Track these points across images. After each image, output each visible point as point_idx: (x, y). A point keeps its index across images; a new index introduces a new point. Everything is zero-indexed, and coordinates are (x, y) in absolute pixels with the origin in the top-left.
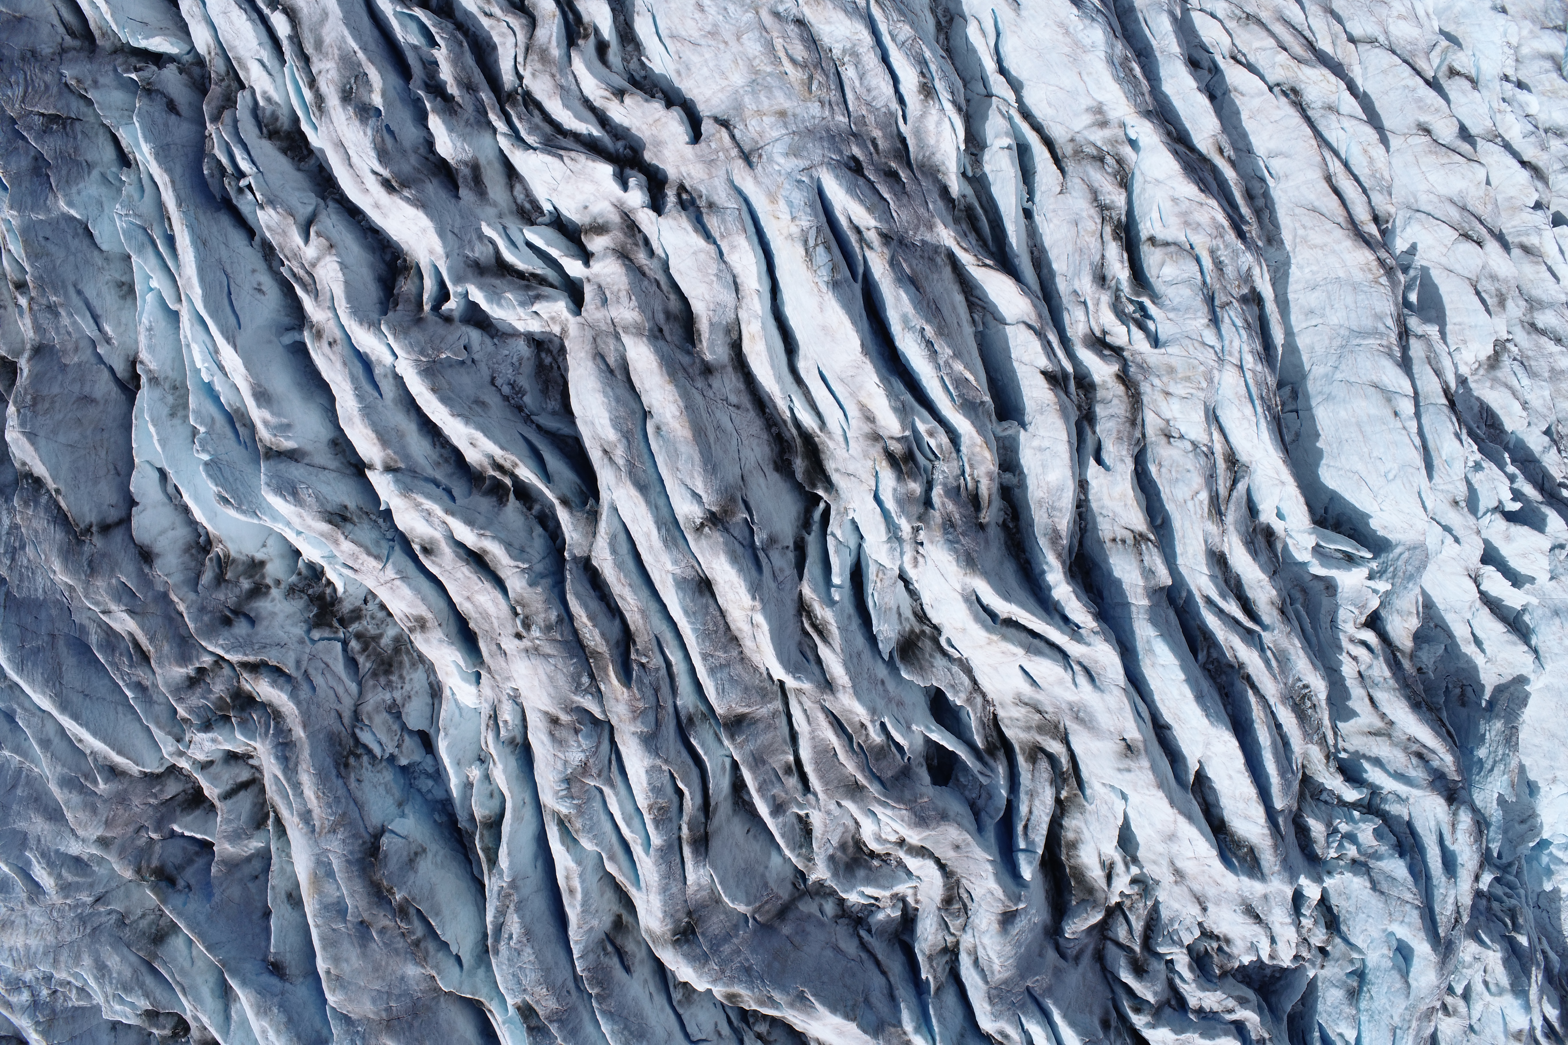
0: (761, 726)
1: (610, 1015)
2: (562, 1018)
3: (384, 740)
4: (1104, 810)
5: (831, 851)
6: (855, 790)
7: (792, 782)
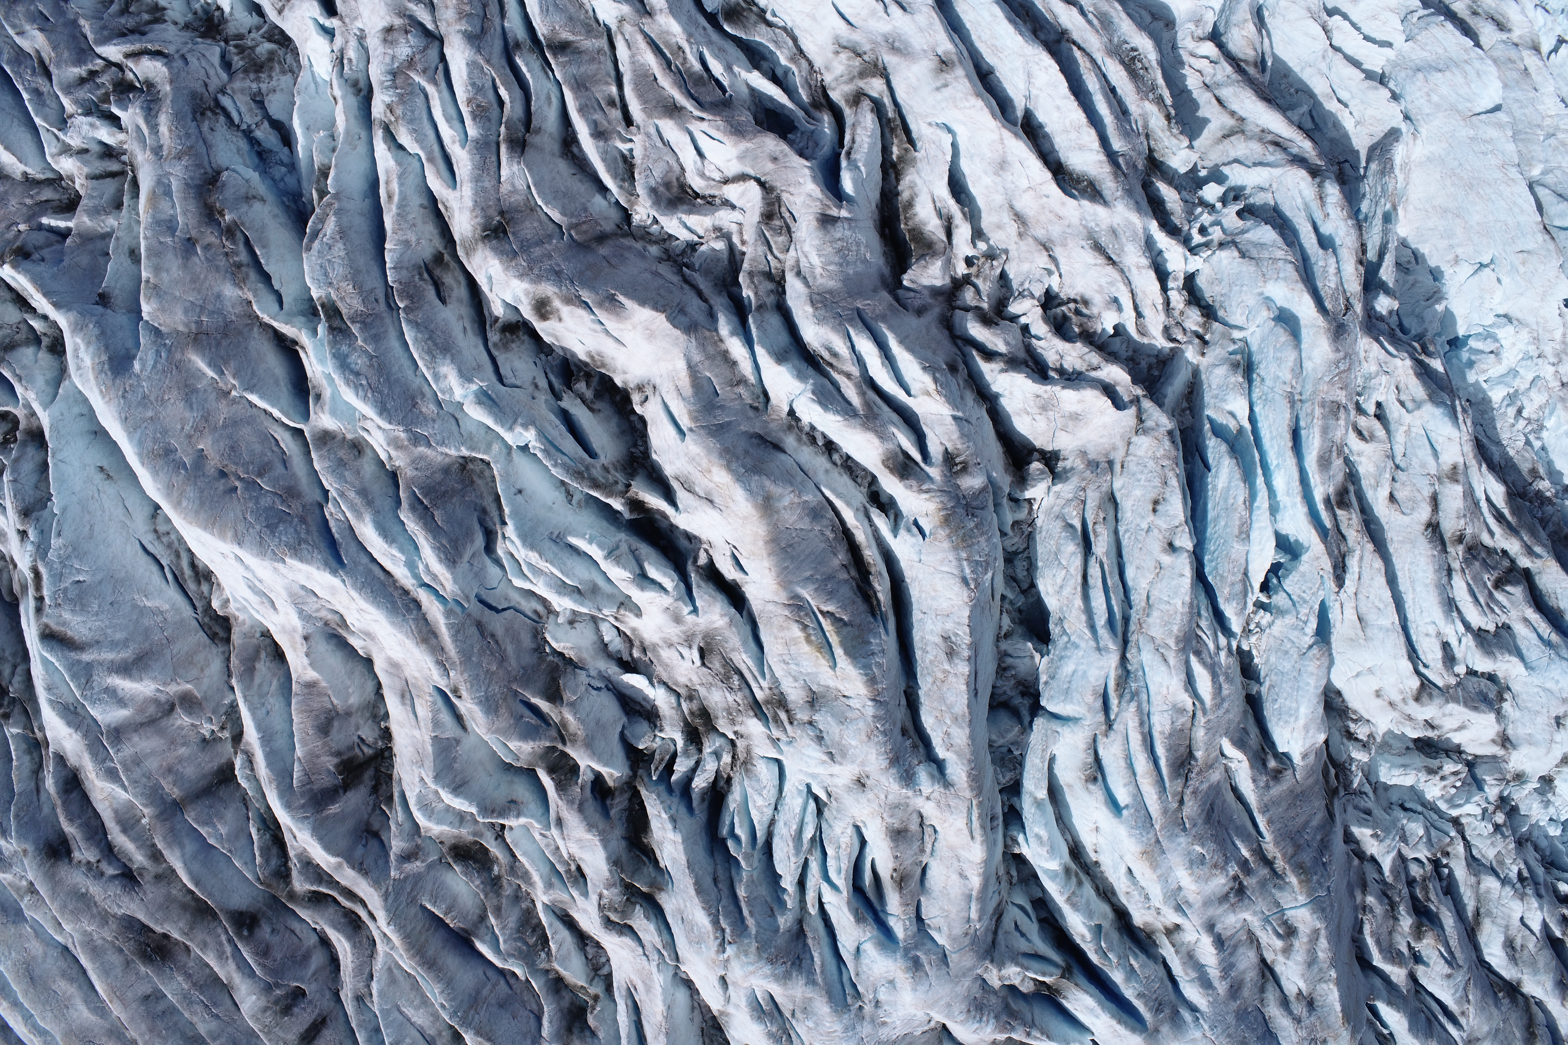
0: (586, 57)
1: (416, 325)
2: (366, 321)
3: (243, 109)
4: (933, 151)
5: (653, 183)
6: (673, 110)
7: (616, 114)
